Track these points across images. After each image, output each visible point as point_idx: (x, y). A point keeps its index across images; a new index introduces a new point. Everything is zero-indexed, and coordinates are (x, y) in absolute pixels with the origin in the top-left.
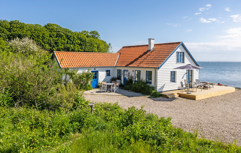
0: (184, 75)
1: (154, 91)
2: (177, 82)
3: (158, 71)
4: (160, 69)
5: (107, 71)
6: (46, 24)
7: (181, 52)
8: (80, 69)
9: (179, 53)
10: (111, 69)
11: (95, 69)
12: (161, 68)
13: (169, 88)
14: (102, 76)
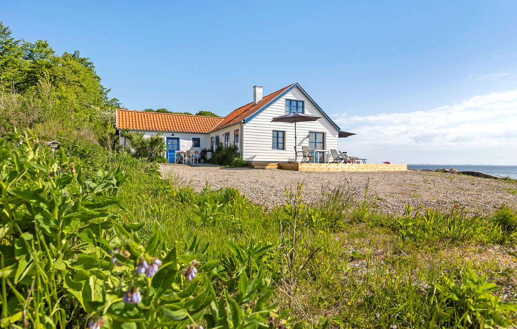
0: (303, 140)
1: (236, 159)
2: (287, 149)
3: (244, 127)
4: (247, 124)
5: (194, 139)
6: (198, 112)
7: (297, 101)
8: (148, 133)
9: (292, 101)
10: (201, 137)
11: (173, 135)
12: (251, 122)
13: (270, 157)
14: (186, 145)
